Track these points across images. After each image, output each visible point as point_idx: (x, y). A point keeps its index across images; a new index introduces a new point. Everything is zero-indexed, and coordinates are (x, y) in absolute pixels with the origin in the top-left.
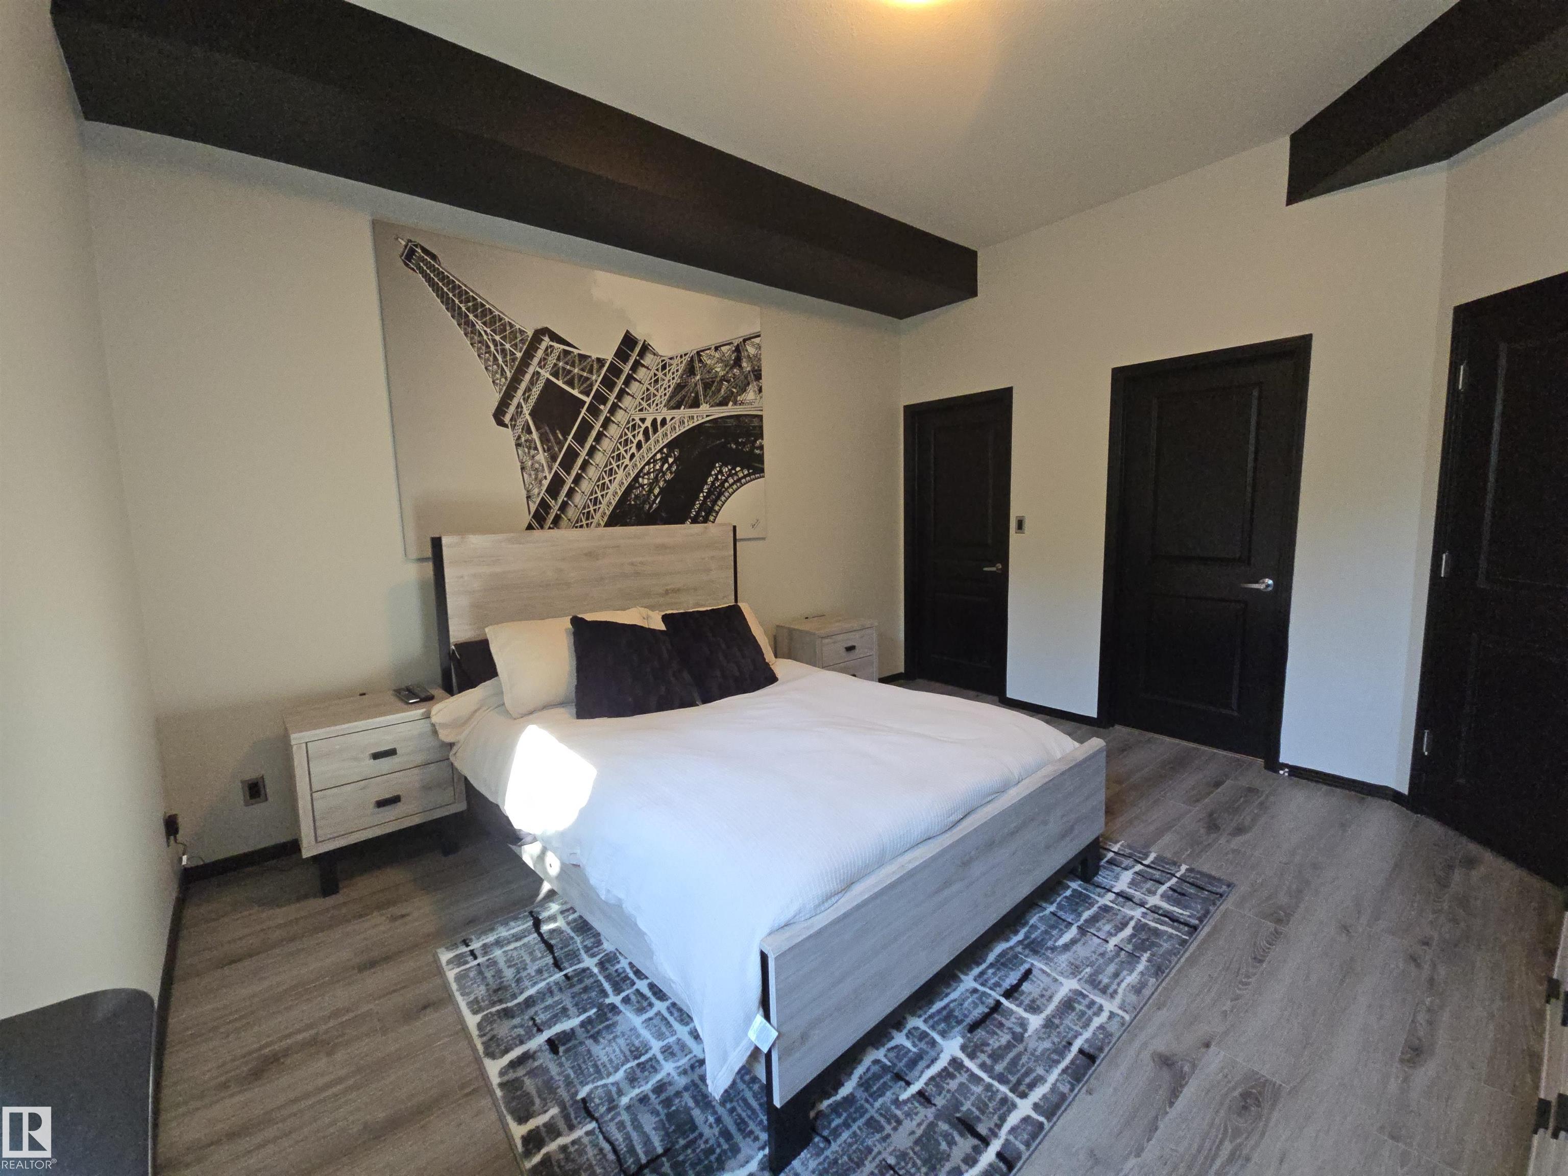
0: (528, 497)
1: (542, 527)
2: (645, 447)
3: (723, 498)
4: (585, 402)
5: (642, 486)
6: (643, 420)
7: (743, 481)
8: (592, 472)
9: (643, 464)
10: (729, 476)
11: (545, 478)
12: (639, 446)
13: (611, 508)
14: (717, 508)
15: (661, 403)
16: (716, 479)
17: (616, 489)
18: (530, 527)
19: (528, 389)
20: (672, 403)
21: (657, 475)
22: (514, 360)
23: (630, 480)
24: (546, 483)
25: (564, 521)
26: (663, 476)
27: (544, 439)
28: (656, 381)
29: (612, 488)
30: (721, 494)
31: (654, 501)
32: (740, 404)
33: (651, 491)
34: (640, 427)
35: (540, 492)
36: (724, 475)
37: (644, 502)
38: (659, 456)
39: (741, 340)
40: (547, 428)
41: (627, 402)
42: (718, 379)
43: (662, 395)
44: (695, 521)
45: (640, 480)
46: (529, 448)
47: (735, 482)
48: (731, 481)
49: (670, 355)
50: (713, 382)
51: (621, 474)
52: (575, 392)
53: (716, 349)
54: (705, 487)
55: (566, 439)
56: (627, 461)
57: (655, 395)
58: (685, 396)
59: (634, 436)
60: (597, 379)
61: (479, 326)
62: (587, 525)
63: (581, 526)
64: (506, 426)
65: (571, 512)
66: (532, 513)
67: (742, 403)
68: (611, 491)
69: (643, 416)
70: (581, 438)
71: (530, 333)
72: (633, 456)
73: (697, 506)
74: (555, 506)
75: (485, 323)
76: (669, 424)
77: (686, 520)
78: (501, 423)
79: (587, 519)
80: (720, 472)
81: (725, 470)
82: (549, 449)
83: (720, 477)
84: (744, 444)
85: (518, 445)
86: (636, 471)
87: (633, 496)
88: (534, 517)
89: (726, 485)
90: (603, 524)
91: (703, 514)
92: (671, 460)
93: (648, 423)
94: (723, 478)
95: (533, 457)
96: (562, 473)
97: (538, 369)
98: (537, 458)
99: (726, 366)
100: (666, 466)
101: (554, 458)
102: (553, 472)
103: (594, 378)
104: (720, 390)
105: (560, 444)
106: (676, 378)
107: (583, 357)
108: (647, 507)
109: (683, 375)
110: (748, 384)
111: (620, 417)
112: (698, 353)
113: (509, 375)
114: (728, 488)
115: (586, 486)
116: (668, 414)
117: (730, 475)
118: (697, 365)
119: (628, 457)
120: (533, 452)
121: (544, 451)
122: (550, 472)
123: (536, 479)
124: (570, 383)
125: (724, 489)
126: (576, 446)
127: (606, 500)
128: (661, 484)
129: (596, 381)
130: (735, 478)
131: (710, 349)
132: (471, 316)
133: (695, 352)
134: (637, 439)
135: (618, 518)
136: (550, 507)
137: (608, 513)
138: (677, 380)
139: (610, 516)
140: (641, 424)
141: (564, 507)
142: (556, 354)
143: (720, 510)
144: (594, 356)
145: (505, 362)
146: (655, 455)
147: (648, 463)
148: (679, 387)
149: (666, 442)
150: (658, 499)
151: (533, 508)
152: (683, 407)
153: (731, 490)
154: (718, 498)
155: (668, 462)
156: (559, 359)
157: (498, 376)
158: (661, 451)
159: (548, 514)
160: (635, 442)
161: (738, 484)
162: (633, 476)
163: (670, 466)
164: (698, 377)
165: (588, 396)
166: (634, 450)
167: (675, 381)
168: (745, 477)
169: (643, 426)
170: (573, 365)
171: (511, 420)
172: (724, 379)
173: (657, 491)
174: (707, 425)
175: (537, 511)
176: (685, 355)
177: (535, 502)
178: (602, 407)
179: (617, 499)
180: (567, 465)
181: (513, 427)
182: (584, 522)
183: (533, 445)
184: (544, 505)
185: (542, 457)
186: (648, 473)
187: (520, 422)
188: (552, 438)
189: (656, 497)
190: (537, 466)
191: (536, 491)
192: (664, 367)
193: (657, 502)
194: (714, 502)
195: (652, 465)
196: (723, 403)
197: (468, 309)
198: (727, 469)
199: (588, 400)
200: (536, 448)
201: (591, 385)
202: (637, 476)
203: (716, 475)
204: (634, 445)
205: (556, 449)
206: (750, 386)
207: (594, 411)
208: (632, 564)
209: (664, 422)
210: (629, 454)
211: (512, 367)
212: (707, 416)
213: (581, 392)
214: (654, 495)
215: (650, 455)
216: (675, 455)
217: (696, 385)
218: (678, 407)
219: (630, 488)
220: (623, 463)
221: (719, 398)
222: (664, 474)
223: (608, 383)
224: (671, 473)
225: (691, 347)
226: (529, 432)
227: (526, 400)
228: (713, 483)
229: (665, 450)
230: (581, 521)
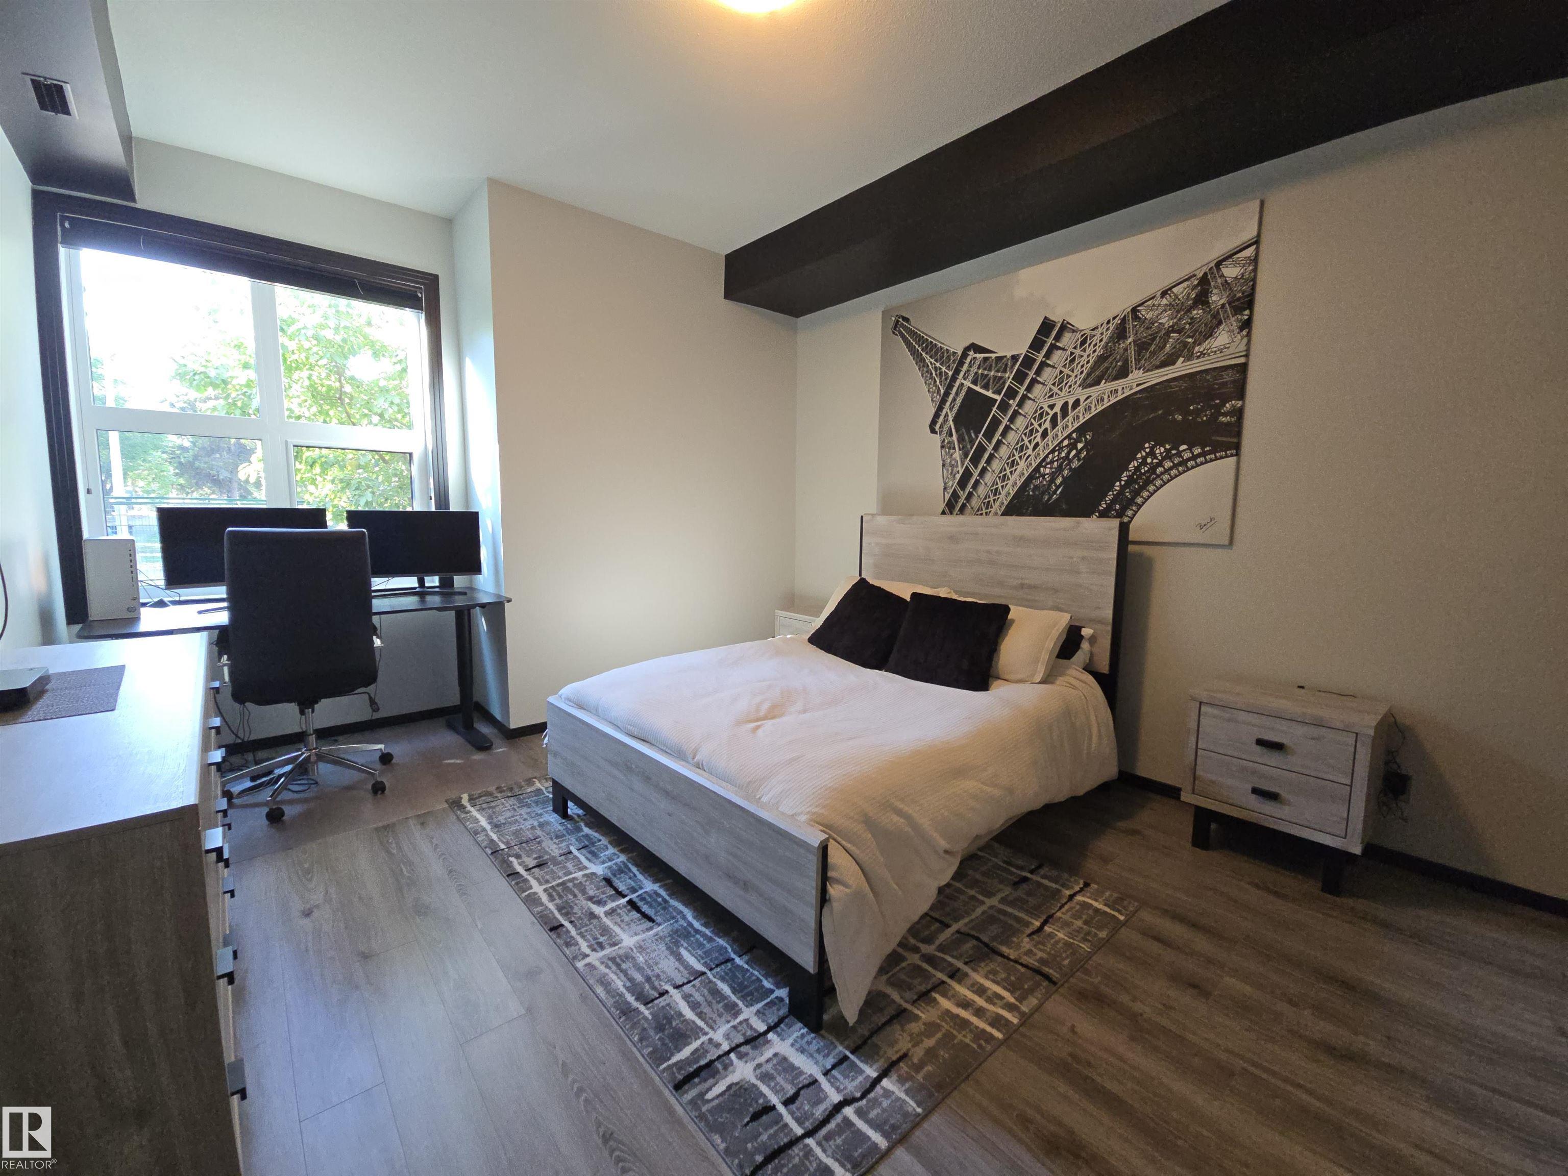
0: (945, 489)
1: (951, 513)
2: (1050, 435)
3: (1151, 488)
4: (996, 400)
5: (1043, 476)
6: (1052, 407)
7: (1190, 464)
8: (996, 465)
9: (1047, 452)
10: (1164, 459)
11: (958, 472)
12: (1045, 434)
13: (1009, 498)
14: (1139, 500)
15: (1075, 383)
16: (1144, 463)
17: (1016, 480)
18: (943, 513)
19: (954, 400)
20: (1089, 381)
21: (1061, 464)
22: (946, 379)
23: (1030, 470)
24: (958, 476)
25: (968, 509)
26: (1068, 464)
27: (961, 439)
28: (1073, 361)
29: (1012, 479)
30: (1148, 482)
31: (1055, 492)
32: (1198, 357)
33: (1052, 481)
34: (1048, 414)
35: (953, 484)
36: (1157, 458)
37: (1043, 493)
38: (1066, 443)
39: (1212, 264)
40: (964, 430)
41: (1038, 390)
42: (1163, 332)
43: (1077, 375)
44: (1104, 514)
45: (1042, 469)
46: (949, 448)
47: (1175, 466)
48: (1168, 464)
49: (1093, 326)
50: (1154, 339)
51: (1022, 464)
52: (989, 394)
53: (1164, 294)
54: (1125, 474)
55: (977, 437)
56: (1030, 452)
57: (1069, 376)
58: (1107, 369)
59: (1040, 425)
60: (1009, 376)
61: (928, 359)
62: (986, 513)
63: (981, 514)
64: (936, 433)
65: (975, 502)
66: (946, 501)
67: (1203, 354)
68: (1010, 482)
69: (1051, 402)
70: (989, 435)
71: (960, 353)
72: (1037, 445)
73: (1110, 497)
74: (963, 495)
75: (931, 357)
76: (1081, 408)
77: (1093, 513)
78: (933, 431)
79: (987, 508)
80: (1152, 454)
81: (1159, 450)
82: (963, 448)
83: (1149, 460)
84: (1197, 412)
85: (942, 447)
86: (1038, 461)
87: (1032, 486)
88: (946, 505)
89: (1159, 470)
90: (1000, 513)
91: (1118, 507)
92: (1080, 446)
93: (1057, 409)
94: (1155, 461)
95: (952, 455)
96: (971, 468)
97: (963, 381)
98: (954, 456)
99: (1178, 312)
100: (1074, 452)
101: (966, 455)
102: (965, 466)
103: (1007, 375)
104: (1165, 346)
105: (972, 442)
106: (1098, 351)
107: (999, 359)
108: (1046, 498)
109: (1107, 343)
110: (1220, 323)
111: (1029, 407)
112: (1134, 310)
113: (942, 391)
114: (1162, 473)
115: (989, 478)
116: (1081, 393)
117: (1168, 456)
118: (1130, 325)
119: (1031, 447)
120: (952, 451)
121: (960, 450)
122: (962, 467)
123: (951, 473)
124: (986, 387)
125: (1154, 476)
126: (985, 442)
127: (1006, 490)
128: (1066, 473)
129: (1009, 378)
130: (1176, 461)
131: (1153, 298)
132: (924, 354)
133: (1129, 310)
134: (1043, 428)
135: (1016, 508)
136: (959, 497)
137: (1006, 503)
138: (1100, 351)
139: (1007, 506)
140: (1049, 411)
141: (970, 496)
142: (978, 363)
143: (1144, 503)
144: (1009, 355)
145: (941, 382)
146: (1062, 441)
147: (1053, 451)
148: (1101, 359)
149: (1076, 425)
150: (1060, 490)
151: (947, 497)
152: (1104, 381)
153: (1166, 477)
154: (1143, 488)
155: (1076, 448)
156: (979, 368)
157: (935, 395)
158: (1069, 437)
159: (957, 502)
160: (1041, 431)
161: (1180, 469)
162: (1034, 465)
163: (1079, 452)
164: (1130, 340)
165: (1000, 394)
166: (1038, 439)
167: (1096, 354)
168: (1194, 458)
169: (1051, 413)
170: (990, 370)
171: (940, 428)
172: (1172, 330)
173: (1059, 480)
174: (1139, 396)
175: (950, 499)
176: (1114, 318)
177: (948, 493)
178: (1011, 402)
179: (1016, 489)
180: (975, 461)
181: (941, 432)
182: (984, 511)
183: (952, 446)
184: (955, 495)
185: (957, 455)
186: (1052, 462)
187: (946, 429)
188: (966, 438)
189: (1058, 487)
190: (953, 462)
191: (950, 483)
192: (1083, 343)
193: (1058, 492)
194: (1137, 493)
195: (1056, 453)
196: (1170, 361)
197: (922, 350)
198: (1162, 449)
199: (998, 398)
200: (954, 448)
201: (1004, 383)
202: (1039, 465)
203: (1144, 459)
204: (1039, 434)
205: (969, 446)
206: (1221, 327)
207: (1004, 407)
208: (988, 552)
209: (1077, 403)
210: (1033, 444)
211: (945, 384)
212: (1138, 385)
213: (994, 393)
214: (1055, 485)
215: (1056, 443)
216: (1086, 439)
217: (1126, 350)
218: (1097, 383)
219: (1031, 478)
220: (1025, 454)
221: (1162, 356)
222: (1070, 461)
223: (1020, 377)
224: (1079, 460)
225: (1122, 306)
226: (951, 435)
227: (951, 409)
228: (1137, 469)
229: (1074, 435)
230: (982, 510)
